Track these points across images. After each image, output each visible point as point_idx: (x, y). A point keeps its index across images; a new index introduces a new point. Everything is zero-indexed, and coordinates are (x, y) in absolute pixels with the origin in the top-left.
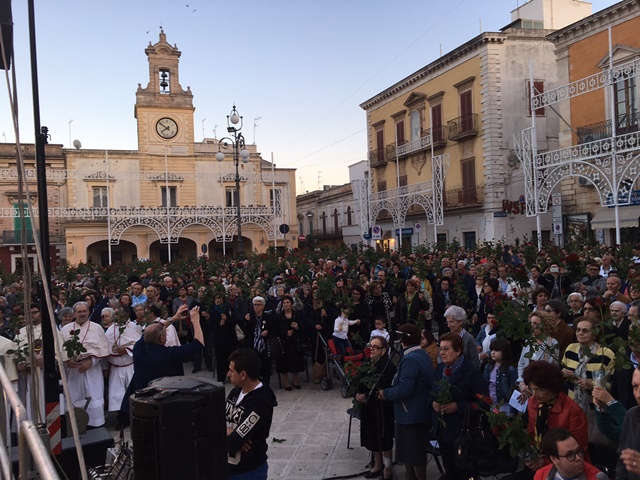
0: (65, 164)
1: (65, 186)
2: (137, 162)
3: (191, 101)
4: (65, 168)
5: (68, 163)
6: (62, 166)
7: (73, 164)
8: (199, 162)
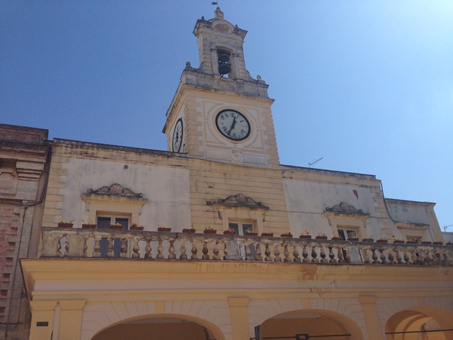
0: (47, 164)
1: (38, 208)
2: (186, 172)
3: (266, 92)
4: (46, 172)
5: (53, 165)
6: (41, 167)
7: (64, 166)
8: (287, 181)
